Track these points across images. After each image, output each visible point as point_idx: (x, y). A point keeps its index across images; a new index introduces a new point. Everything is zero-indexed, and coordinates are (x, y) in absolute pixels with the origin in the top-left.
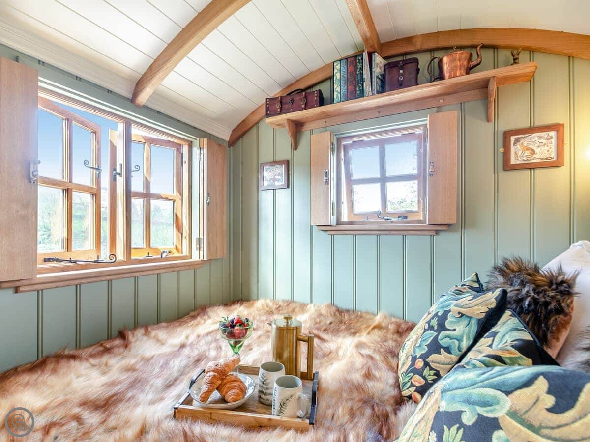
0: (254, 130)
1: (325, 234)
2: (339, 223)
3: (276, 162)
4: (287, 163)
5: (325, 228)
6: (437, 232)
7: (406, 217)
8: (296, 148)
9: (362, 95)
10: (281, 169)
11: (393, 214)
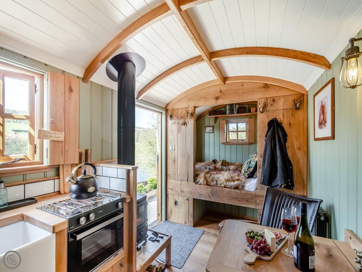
0: (203, 118)
1: (223, 145)
2: (227, 142)
3: (209, 126)
4: (213, 127)
5: (223, 143)
6: (250, 144)
7: (243, 141)
8: (215, 123)
9: (233, 113)
10: (211, 128)
11: (240, 140)
